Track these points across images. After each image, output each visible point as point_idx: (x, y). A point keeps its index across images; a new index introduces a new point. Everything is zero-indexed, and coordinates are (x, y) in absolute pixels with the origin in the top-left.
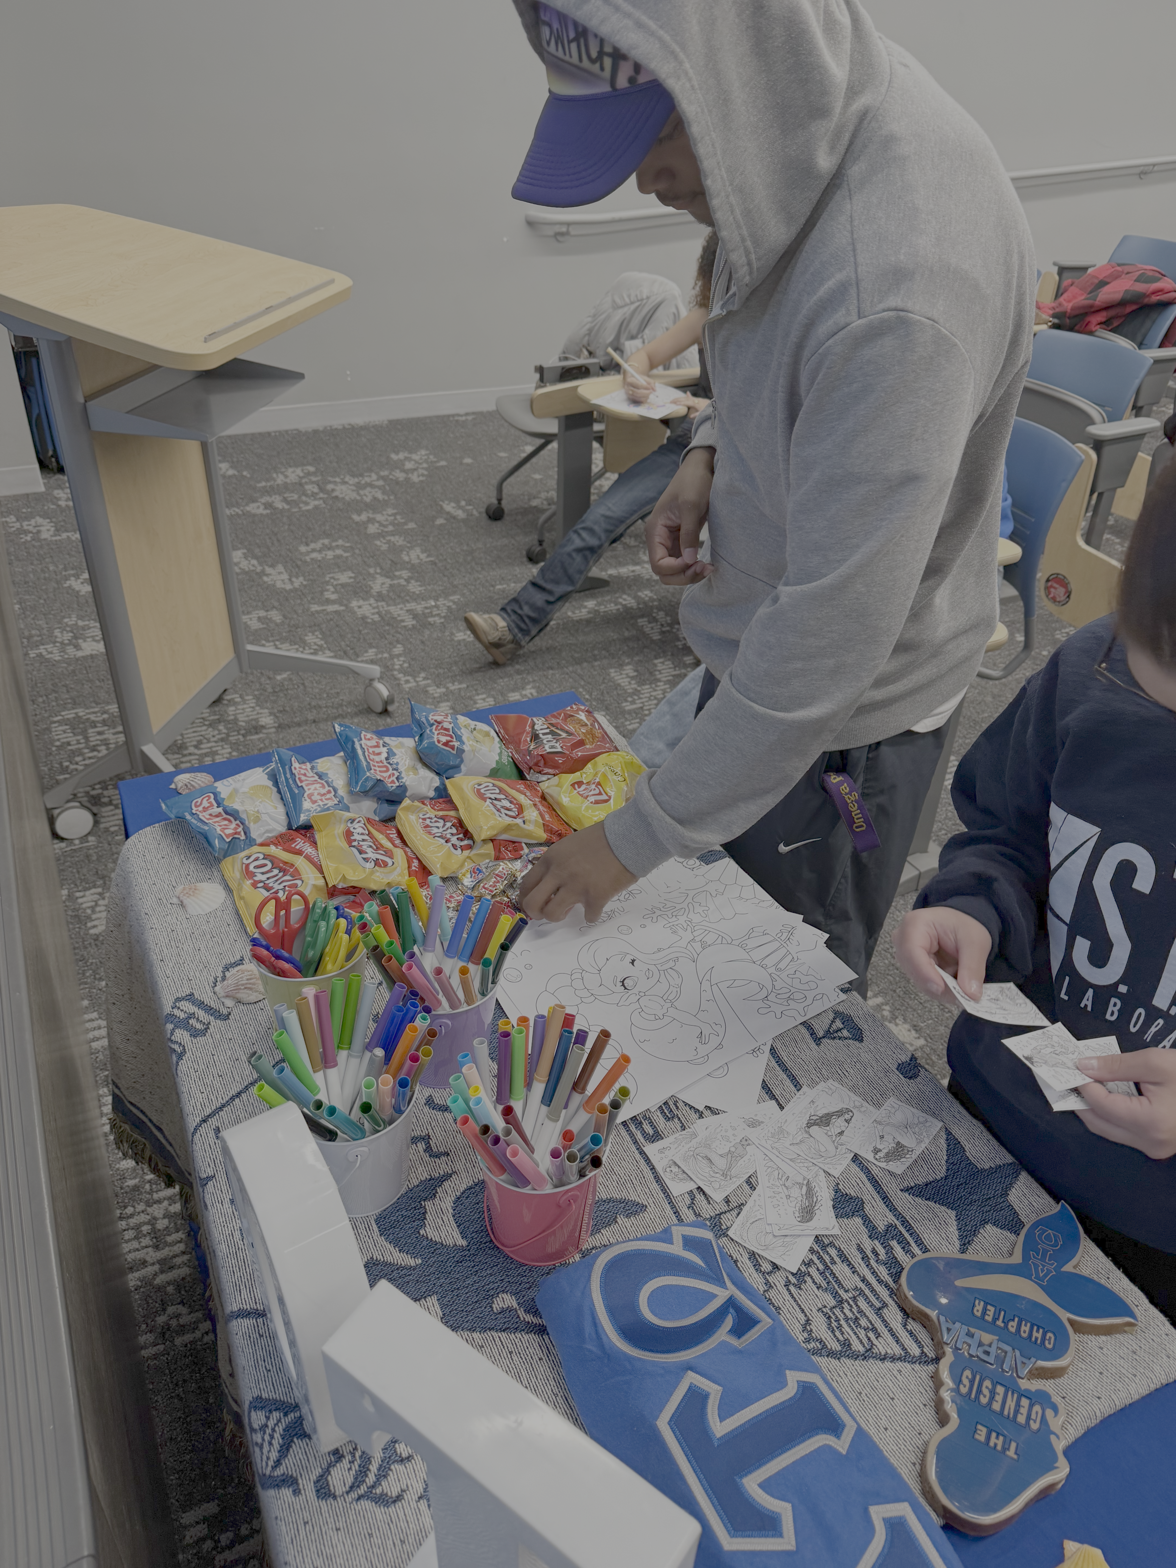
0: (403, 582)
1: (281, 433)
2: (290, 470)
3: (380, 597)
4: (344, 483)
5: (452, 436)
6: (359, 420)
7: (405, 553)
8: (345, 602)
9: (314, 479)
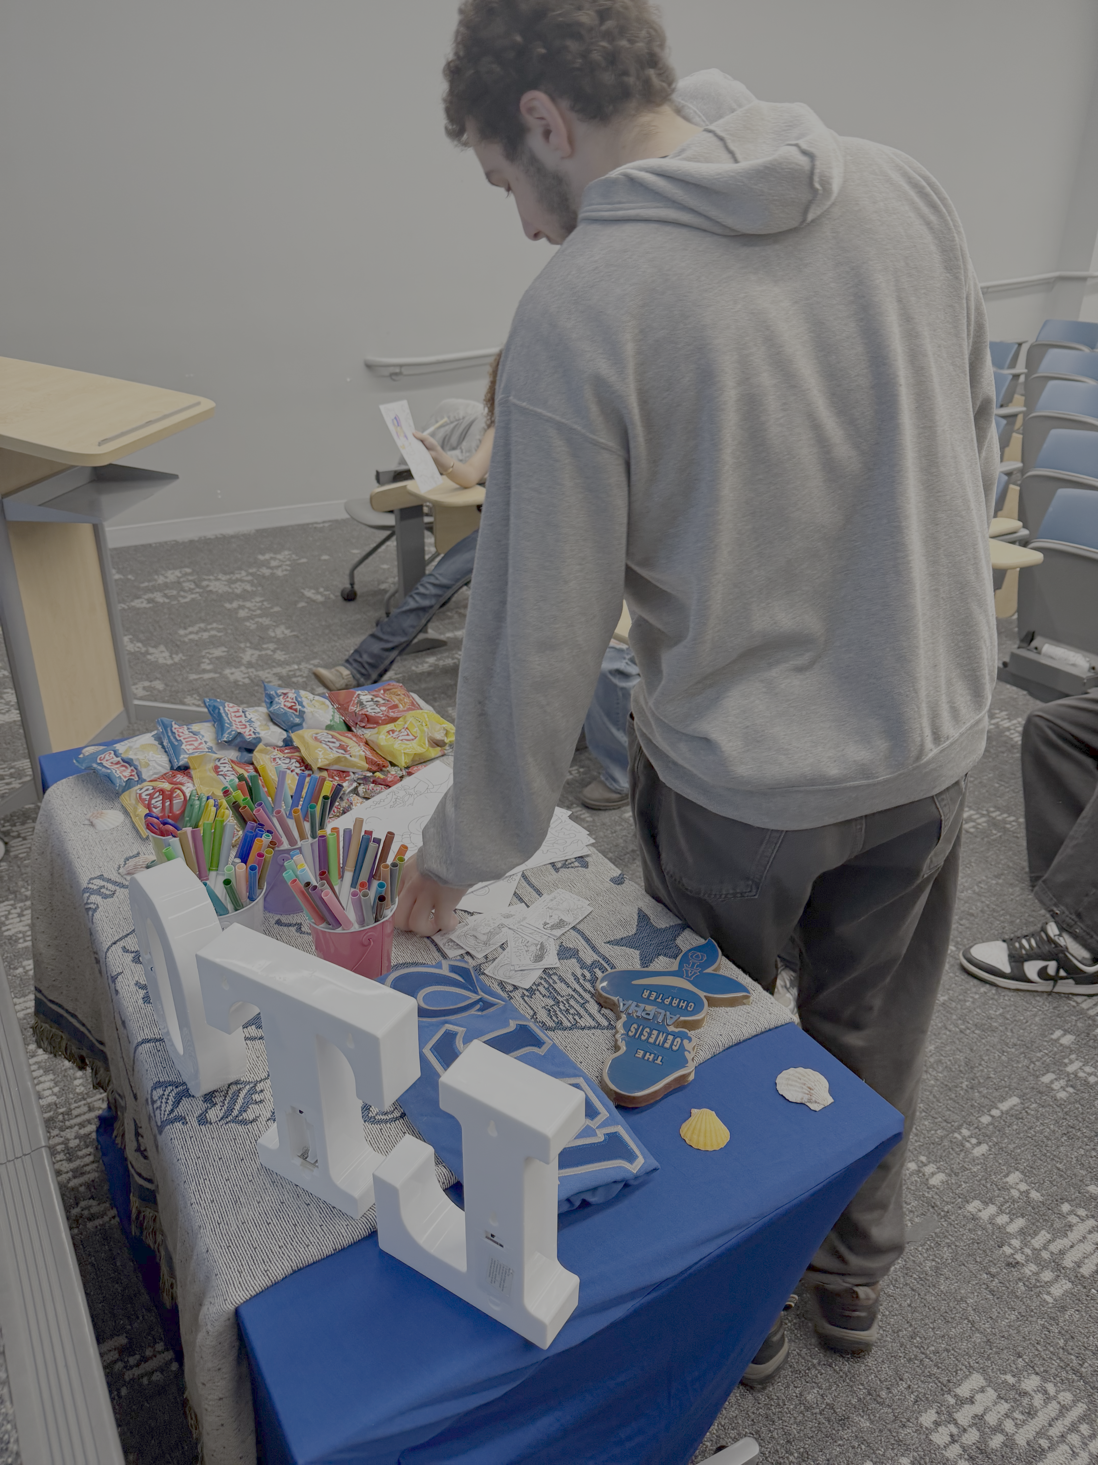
0: (269, 652)
1: (161, 545)
2: (170, 572)
3: (250, 665)
4: (217, 579)
5: (311, 539)
6: (230, 531)
7: (271, 630)
8: (219, 670)
9: (190, 578)
